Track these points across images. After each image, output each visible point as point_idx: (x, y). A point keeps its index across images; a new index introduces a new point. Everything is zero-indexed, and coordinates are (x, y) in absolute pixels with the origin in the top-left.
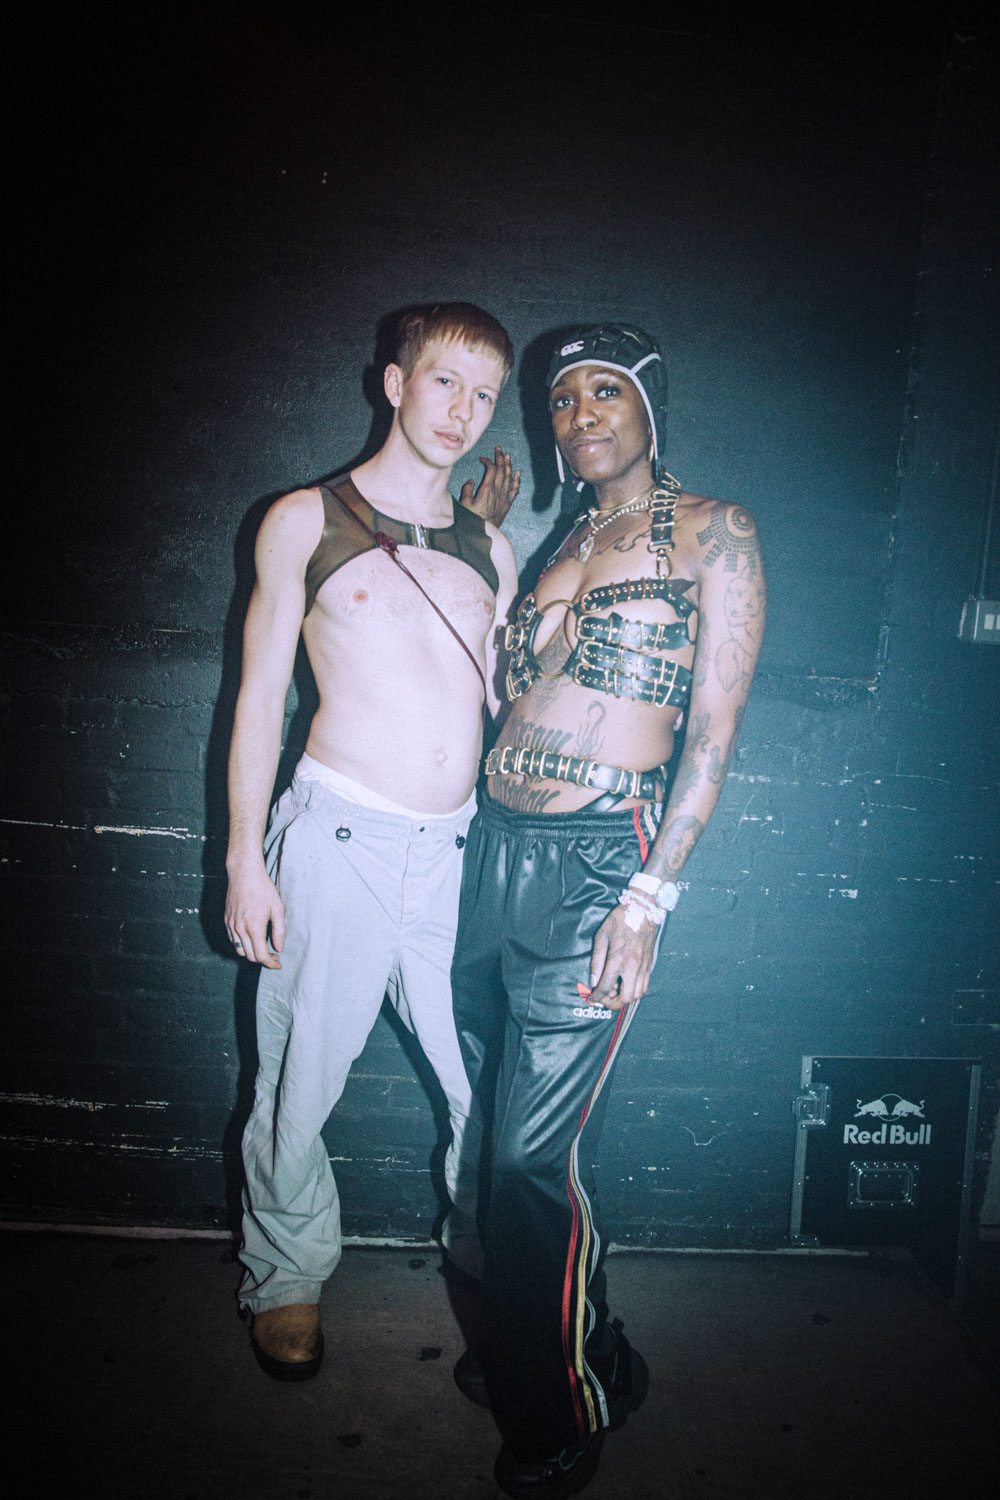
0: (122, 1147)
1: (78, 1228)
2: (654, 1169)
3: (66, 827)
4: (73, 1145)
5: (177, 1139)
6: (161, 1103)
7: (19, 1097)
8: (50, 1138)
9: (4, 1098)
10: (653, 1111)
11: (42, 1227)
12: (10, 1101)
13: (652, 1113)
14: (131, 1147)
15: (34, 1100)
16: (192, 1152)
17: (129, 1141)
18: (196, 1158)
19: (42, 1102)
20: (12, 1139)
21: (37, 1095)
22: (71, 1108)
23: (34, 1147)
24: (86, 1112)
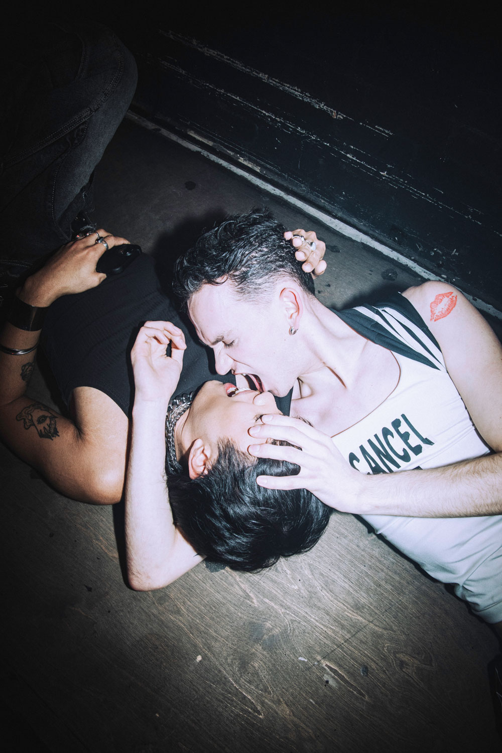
0: (348, 155)
1: (299, 204)
4: (316, 140)
5: (389, 166)
6: (387, 132)
7: (287, 87)
8: (302, 129)
9: (278, 85)
11: (278, 192)
12: (281, 88)
14: (354, 159)
15: (296, 93)
16: (397, 181)
17: (354, 153)
18: (399, 187)
19: (302, 97)
20: (278, 119)
21: (299, 90)
22: (321, 110)
23: (290, 131)
24: (331, 117)
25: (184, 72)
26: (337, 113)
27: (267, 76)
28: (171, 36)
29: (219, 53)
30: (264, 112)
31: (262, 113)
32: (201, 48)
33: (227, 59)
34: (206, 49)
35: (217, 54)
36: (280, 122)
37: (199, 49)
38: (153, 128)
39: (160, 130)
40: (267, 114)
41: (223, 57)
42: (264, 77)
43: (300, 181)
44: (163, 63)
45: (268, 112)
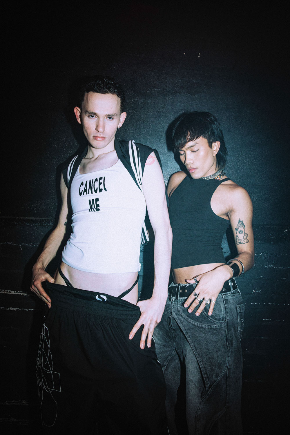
37: (27, 404)
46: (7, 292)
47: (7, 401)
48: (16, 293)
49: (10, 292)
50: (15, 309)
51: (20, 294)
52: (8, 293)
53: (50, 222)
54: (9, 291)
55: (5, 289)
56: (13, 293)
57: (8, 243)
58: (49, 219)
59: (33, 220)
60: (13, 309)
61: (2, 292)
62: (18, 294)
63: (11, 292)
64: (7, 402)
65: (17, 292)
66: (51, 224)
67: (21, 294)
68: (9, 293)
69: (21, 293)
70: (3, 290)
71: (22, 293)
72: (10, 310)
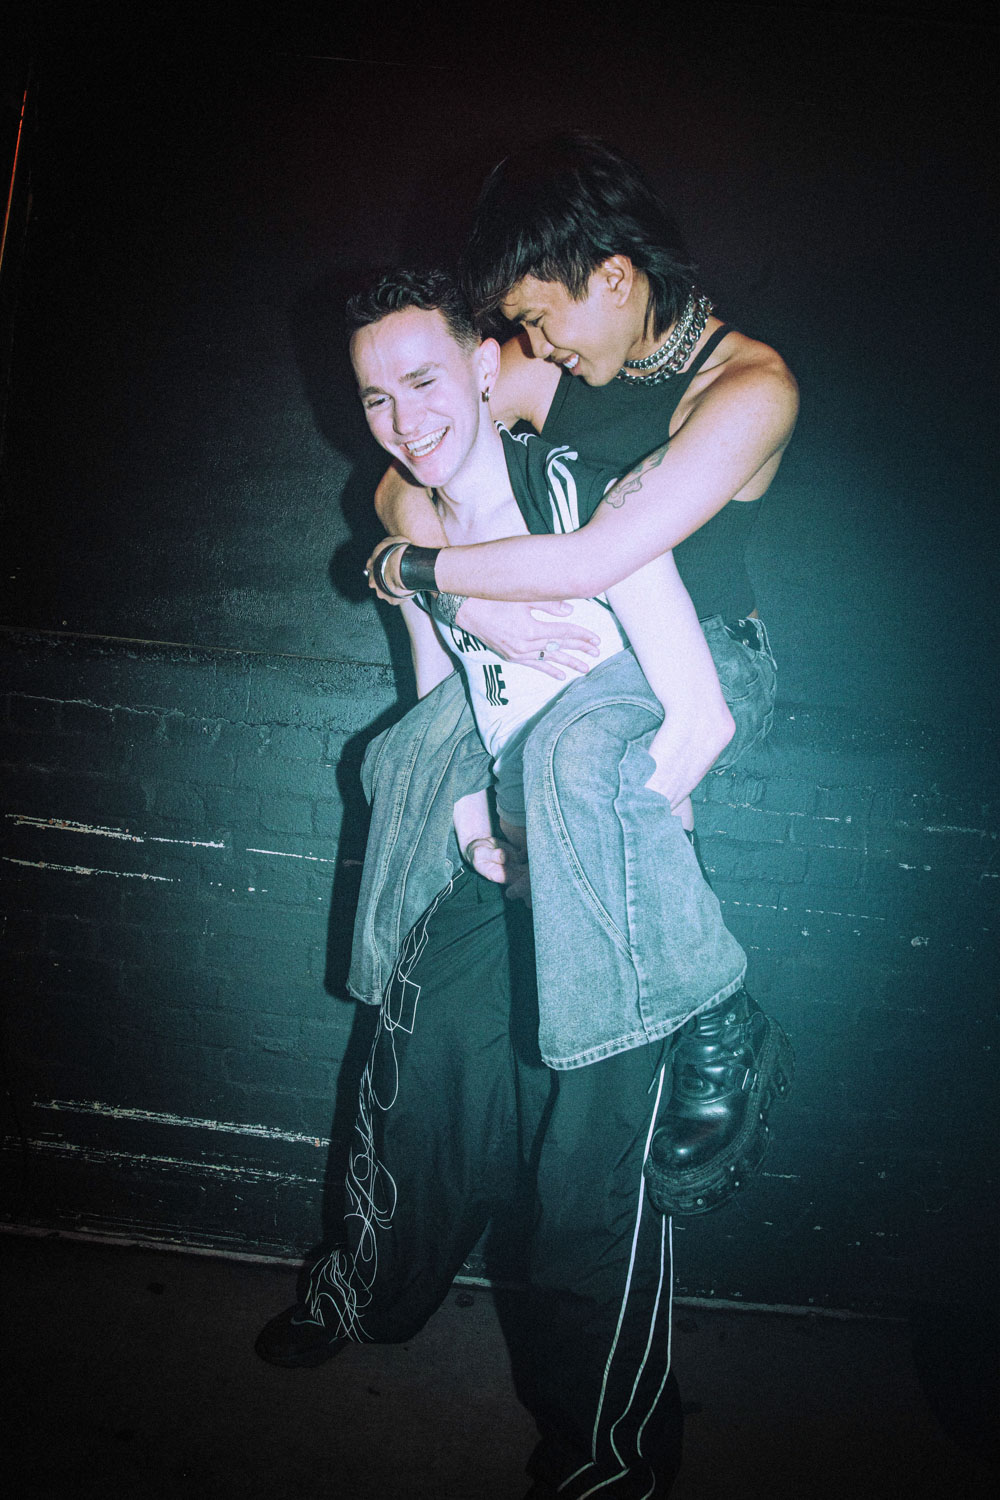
2: (883, 1234)
3: (315, 859)
4: (296, 1181)
7: (248, 1129)
8: (274, 1172)
9: (233, 1128)
10: (883, 1173)
12: (238, 1132)
13: (883, 1175)
15: (261, 1132)
19: (269, 1134)
20: (237, 1170)
21: (265, 1127)
22: (297, 1143)
23: (257, 1180)
24: (313, 1147)
25: (74, 1148)
26: (321, 1141)
27: (215, 1122)
28: (56, 1107)
29: (138, 1111)
30: (213, 1167)
31: (209, 1169)
32: (108, 1111)
33: (152, 1116)
34: (116, 1111)
35: (136, 1113)
36: (240, 1173)
37: (105, 1113)
38: (46, 1234)
39: (58, 1234)
40: (218, 1168)
41: (145, 1114)
42: (211, 1124)
43: (279, 1242)
44: (34, 1143)
45: (220, 1165)
46: (70, 825)
47: (54, 1101)
48: (92, 829)
49: (76, 826)
50: (87, 871)
51: (102, 832)
52: (71, 829)
53: (188, 653)
54: (74, 823)
55: (64, 818)
56: (85, 829)
57: (80, 701)
58: (186, 645)
59: (147, 645)
60: (82, 869)
61: (57, 826)
62: (98, 832)
63: (79, 827)
64: (56, 1103)
65: (95, 827)
66: (192, 660)
67: (106, 833)
68: (75, 829)
69: (104, 830)
70: (61, 822)
71: (106, 830)
72: (74, 872)
